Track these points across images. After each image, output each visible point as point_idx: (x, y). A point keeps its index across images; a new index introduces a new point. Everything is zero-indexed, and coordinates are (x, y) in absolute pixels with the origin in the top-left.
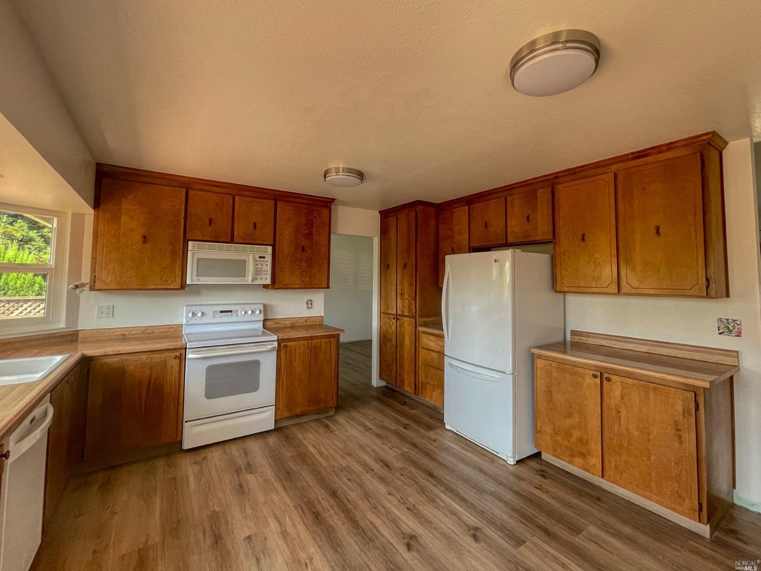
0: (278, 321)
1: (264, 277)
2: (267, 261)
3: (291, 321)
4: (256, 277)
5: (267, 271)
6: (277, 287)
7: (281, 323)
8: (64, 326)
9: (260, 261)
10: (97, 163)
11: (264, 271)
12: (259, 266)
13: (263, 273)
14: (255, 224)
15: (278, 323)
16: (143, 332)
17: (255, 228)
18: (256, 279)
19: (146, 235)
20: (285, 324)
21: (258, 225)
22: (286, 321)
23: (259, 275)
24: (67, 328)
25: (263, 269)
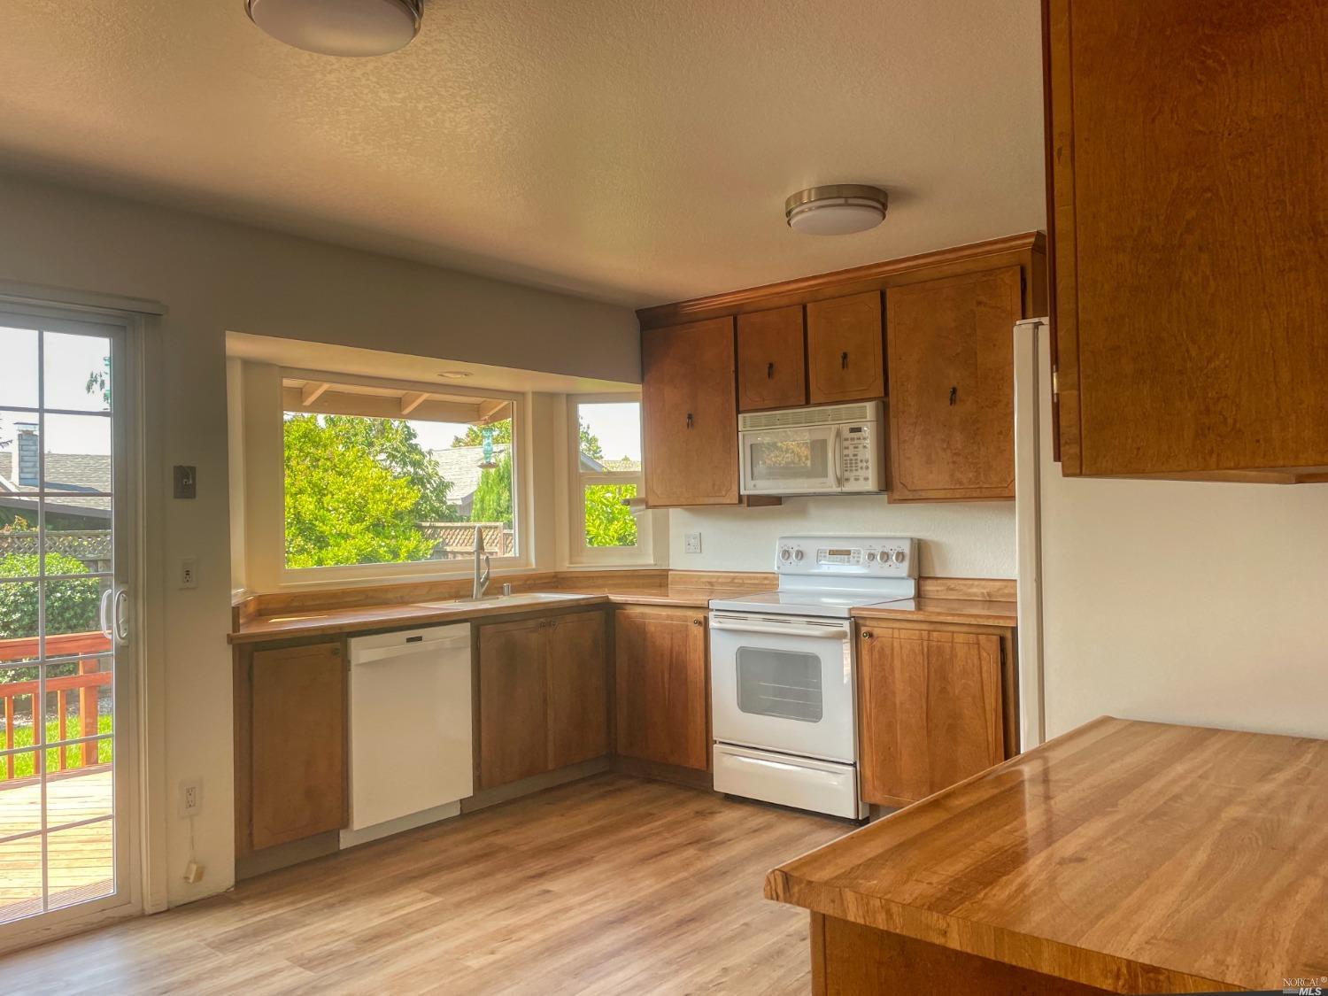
0: (952, 584)
1: (861, 473)
2: (864, 439)
3: (984, 587)
4: (847, 474)
5: (867, 462)
6: (897, 497)
7: (961, 590)
8: (652, 562)
9: (853, 439)
10: (636, 312)
11: (861, 461)
12: (850, 451)
13: (860, 465)
14: (845, 356)
15: (952, 589)
16: (732, 582)
17: (844, 365)
18: (847, 480)
19: (690, 412)
20: (970, 595)
21: (851, 357)
22: (972, 586)
23: (851, 470)
24: (655, 565)
25: (859, 458)
